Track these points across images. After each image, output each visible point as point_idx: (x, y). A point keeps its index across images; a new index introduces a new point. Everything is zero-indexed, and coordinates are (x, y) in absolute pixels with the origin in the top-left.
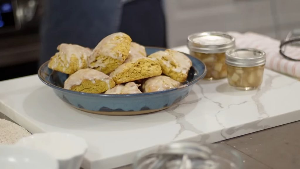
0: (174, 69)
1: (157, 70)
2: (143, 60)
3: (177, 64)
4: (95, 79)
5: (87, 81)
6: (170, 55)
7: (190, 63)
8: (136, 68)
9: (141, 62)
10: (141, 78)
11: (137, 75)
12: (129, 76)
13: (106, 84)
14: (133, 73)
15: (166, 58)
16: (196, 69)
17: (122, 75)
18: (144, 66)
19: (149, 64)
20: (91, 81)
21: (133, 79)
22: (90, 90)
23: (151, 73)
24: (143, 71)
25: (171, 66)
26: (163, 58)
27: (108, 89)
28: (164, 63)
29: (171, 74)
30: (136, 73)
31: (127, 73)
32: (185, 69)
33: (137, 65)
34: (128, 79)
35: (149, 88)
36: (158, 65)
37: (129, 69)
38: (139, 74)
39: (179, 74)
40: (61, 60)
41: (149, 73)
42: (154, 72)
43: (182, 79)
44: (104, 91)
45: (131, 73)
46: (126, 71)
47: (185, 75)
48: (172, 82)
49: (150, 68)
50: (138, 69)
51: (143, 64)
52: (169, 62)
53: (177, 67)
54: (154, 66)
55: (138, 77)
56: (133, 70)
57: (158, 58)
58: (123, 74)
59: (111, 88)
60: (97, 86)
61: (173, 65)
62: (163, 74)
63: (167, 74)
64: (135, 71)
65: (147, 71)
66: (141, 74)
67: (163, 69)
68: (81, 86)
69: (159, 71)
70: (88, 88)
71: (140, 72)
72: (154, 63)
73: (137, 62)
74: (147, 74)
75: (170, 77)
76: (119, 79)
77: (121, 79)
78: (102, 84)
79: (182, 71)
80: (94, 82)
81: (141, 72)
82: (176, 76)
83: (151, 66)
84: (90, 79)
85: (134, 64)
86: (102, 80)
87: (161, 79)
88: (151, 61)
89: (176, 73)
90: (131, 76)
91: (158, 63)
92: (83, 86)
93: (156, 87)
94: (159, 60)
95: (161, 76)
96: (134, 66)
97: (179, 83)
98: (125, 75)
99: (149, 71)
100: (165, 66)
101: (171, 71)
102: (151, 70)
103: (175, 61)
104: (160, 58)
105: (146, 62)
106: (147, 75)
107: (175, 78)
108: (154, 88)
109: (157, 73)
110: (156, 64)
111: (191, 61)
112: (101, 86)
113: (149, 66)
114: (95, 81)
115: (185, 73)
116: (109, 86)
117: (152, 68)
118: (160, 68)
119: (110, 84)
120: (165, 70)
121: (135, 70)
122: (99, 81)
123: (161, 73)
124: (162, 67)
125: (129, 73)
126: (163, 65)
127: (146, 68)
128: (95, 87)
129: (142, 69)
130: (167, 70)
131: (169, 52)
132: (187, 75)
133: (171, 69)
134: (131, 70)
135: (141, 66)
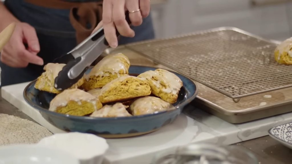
0: (164, 90)
1: (145, 90)
2: (131, 79)
3: (167, 85)
4: (81, 100)
5: (72, 102)
6: (160, 74)
7: (180, 83)
8: (123, 86)
9: (129, 81)
10: (129, 97)
11: (125, 93)
12: (116, 94)
13: (92, 106)
14: (120, 91)
15: (156, 78)
16: (186, 89)
17: (108, 93)
18: (131, 85)
19: (138, 83)
20: (77, 102)
21: (120, 98)
22: (76, 112)
23: (140, 93)
24: (131, 90)
25: (161, 86)
26: (153, 77)
27: (94, 111)
28: (154, 83)
29: (161, 95)
30: (124, 91)
31: (114, 91)
32: (176, 89)
33: (124, 83)
34: (115, 97)
35: (138, 110)
36: (147, 84)
37: (116, 87)
38: (126, 92)
39: (169, 95)
40: (48, 80)
41: (137, 92)
42: (142, 91)
43: (172, 100)
44: (90, 112)
45: (118, 91)
46: (112, 89)
47: (175, 96)
48: (161, 104)
49: (138, 87)
50: (126, 88)
51: (131, 83)
52: (158, 82)
53: (167, 87)
54: (143, 85)
55: (125, 96)
56: (121, 89)
57: (148, 77)
58: (110, 92)
59: (98, 110)
60: (84, 108)
61: (163, 85)
62: (153, 95)
63: (157, 95)
64: (122, 90)
65: (135, 90)
66: (129, 93)
67: (152, 89)
68: (67, 107)
69: (148, 91)
70: (74, 110)
71: (127, 90)
72: (142, 83)
73: (124, 81)
74: (135, 92)
75: (160, 98)
76: (106, 97)
77: (107, 97)
78: (89, 105)
79: (172, 92)
80: (80, 103)
81: (129, 90)
82: (166, 97)
83: (140, 85)
84: (76, 100)
85: (121, 82)
86: (89, 101)
87: (151, 100)
88: (140, 80)
89: (166, 94)
90: (118, 94)
91: (147, 83)
92: (69, 107)
93: (145, 109)
94: (148, 80)
95: (150, 97)
96: (122, 85)
97: (169, 104)
98: (111, 93)
99: (137, 90)
100: (155, 86)
101: (161, 92)
102: (139, 89)
103: (165, 82)
104: (149, 78)
105: (134, 81)
106: (135, 94)
107: (165, 99)
108: (143, 110)
109: (146, 93)
110: (145, 84)
111: (181, 81)
112: (88, 107)
113: (138, 86)
114: (82, 103)
115: (175, 93)
116: (95, 108)
117: (140, 87)
118: (150, 88)
119: (96, 105)
120: (155, 90)
121: (122, 88)
122: (86, 102)
123: (150, 94)
124: (151, 87)
125: (116, 91)
126: (152, 85)
127: (134, 87)
128: (81, 109)
129: (130, 88)
130: (157, 91)
131: (160, 71)
132: (177, 95)
133: (161, 89)
134: (118, 88)
135: (129, 84)
